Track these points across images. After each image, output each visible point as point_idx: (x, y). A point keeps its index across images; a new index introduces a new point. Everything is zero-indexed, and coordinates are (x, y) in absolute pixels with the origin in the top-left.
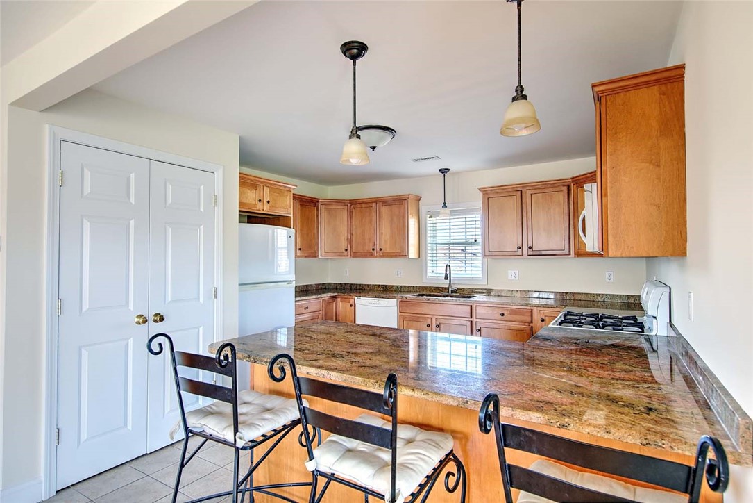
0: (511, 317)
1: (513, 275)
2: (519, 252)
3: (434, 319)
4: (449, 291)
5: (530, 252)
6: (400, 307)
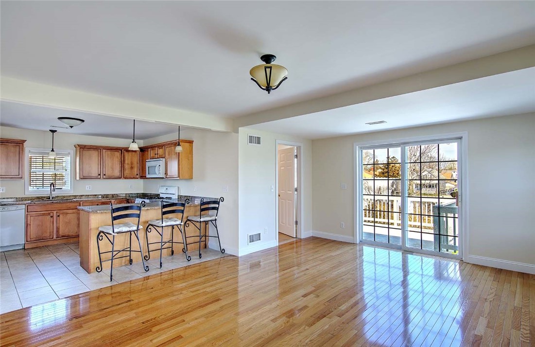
1: (89, 188)
2: (99, 177)
3: (55, 212)
4: (50, 198)
5: (104, 177)
6: (27, 209)
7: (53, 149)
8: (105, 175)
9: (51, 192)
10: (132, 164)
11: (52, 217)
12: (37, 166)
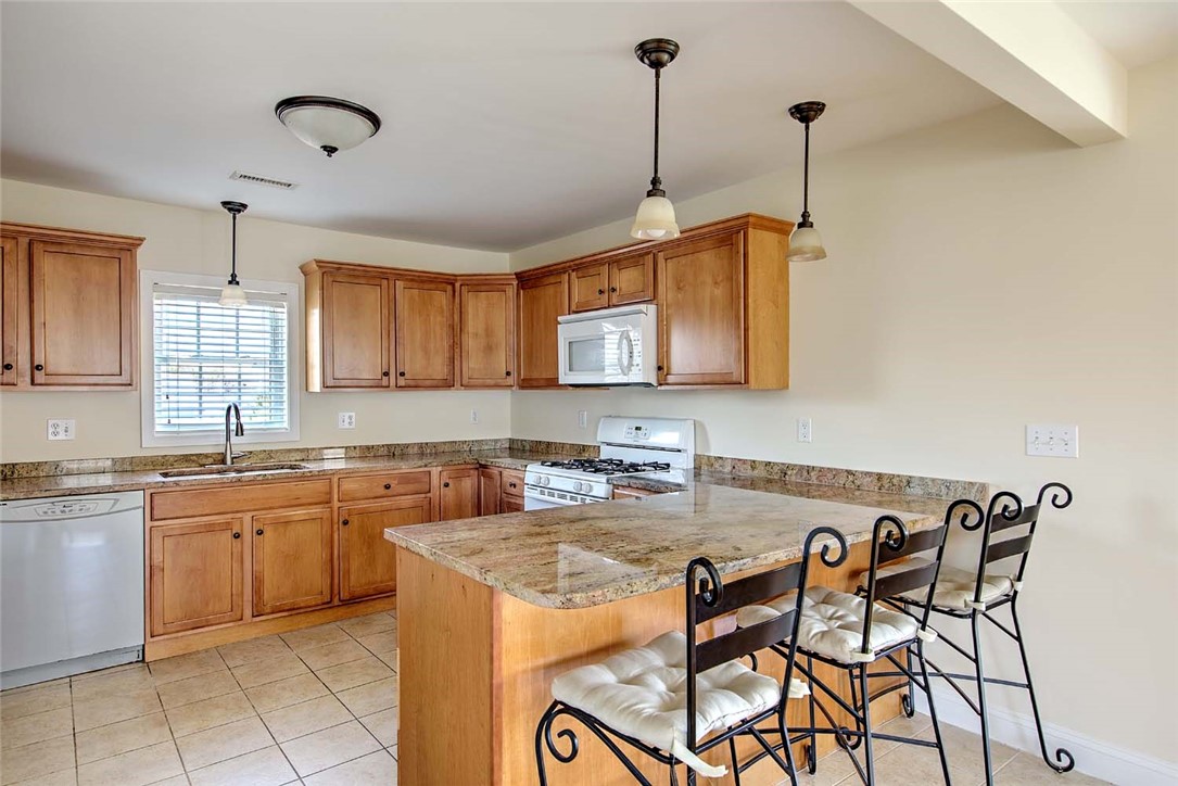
0: (401, 489)
1: (347, 420)
2: (385, 381)
3: (247, 517)
4: (223, 462)
5: (402, 382)
6: (152, 509)
7: (234, 276)
8: (402, 374)
9: (228, 439)
10: (489, 332)
11: (237, 536)
12: (181, 339)
